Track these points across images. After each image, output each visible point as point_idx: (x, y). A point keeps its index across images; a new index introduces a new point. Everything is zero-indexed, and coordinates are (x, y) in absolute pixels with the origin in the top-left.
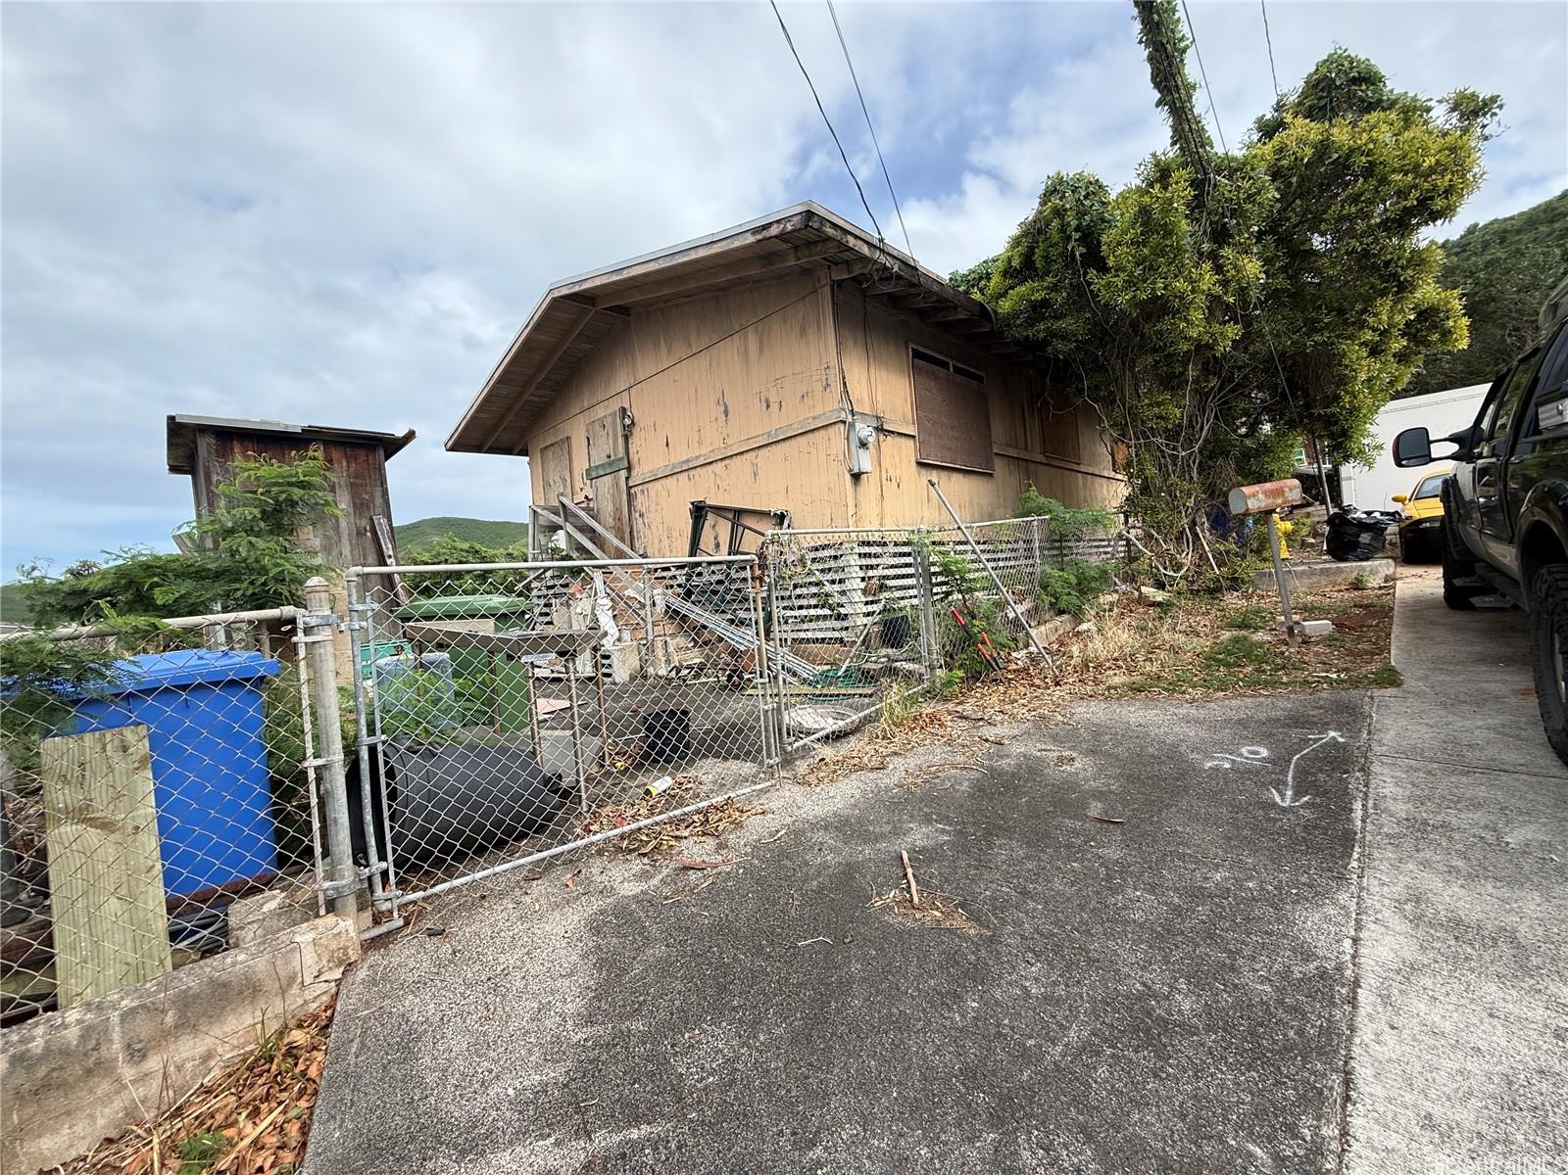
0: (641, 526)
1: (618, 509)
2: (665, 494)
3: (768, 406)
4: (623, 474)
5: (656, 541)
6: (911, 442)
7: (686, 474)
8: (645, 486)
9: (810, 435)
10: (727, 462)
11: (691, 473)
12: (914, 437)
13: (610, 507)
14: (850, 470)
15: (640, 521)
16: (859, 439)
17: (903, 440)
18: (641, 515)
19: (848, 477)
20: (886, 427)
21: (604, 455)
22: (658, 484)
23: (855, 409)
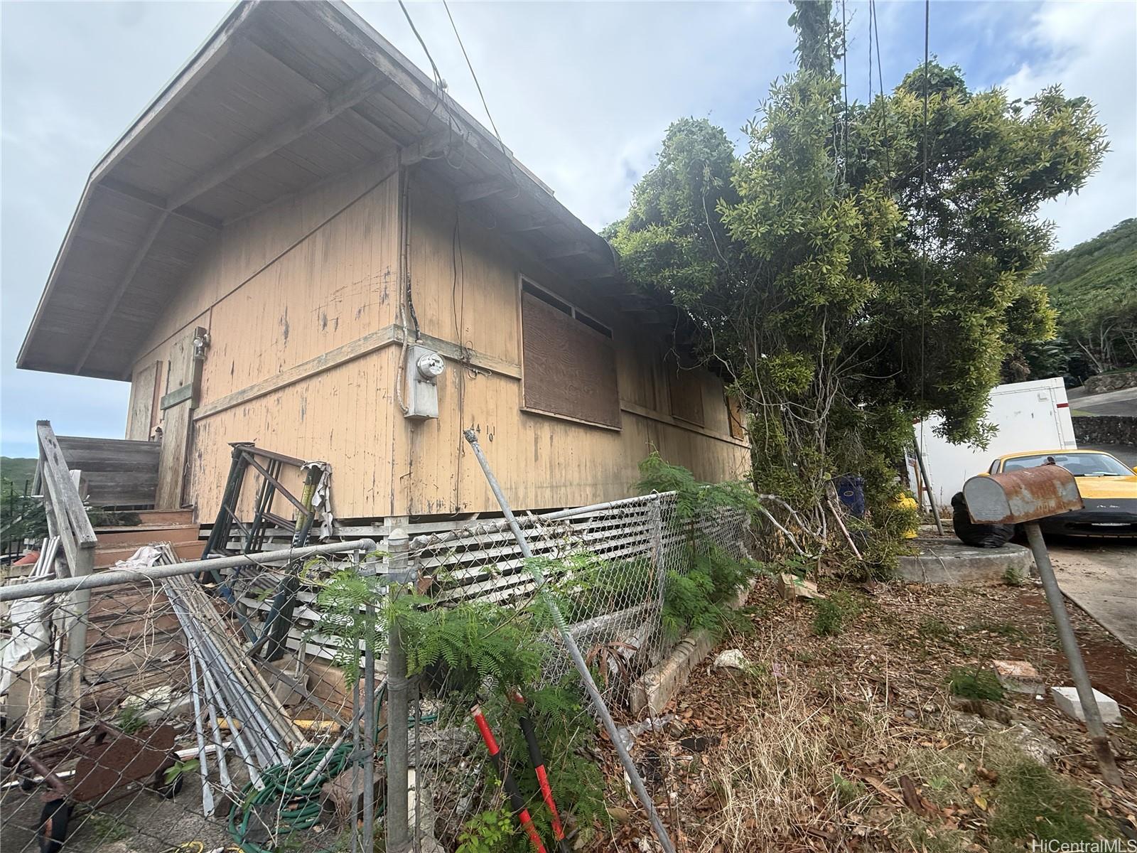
0: (198, 469)
1: (178, 446)
2: (222, 430)
3: (325, 325)
4: (189, 404)
5: (207, 489)
6: (513, 387)
7: (241, 408)
8: (208, 420)
9: (362, 362)
10: (280, 394)
11: (248, 406)
12: (519, 380)
13: (173, 444)
14: (404, 412)
15: (198, 463)
16: (418, 368)
17: (503, 383)
18: (200, 456)
19: (400, 422)
20: (474, 361)
21: (178, 382)
22: (218, 418)
23: (421, 330)
